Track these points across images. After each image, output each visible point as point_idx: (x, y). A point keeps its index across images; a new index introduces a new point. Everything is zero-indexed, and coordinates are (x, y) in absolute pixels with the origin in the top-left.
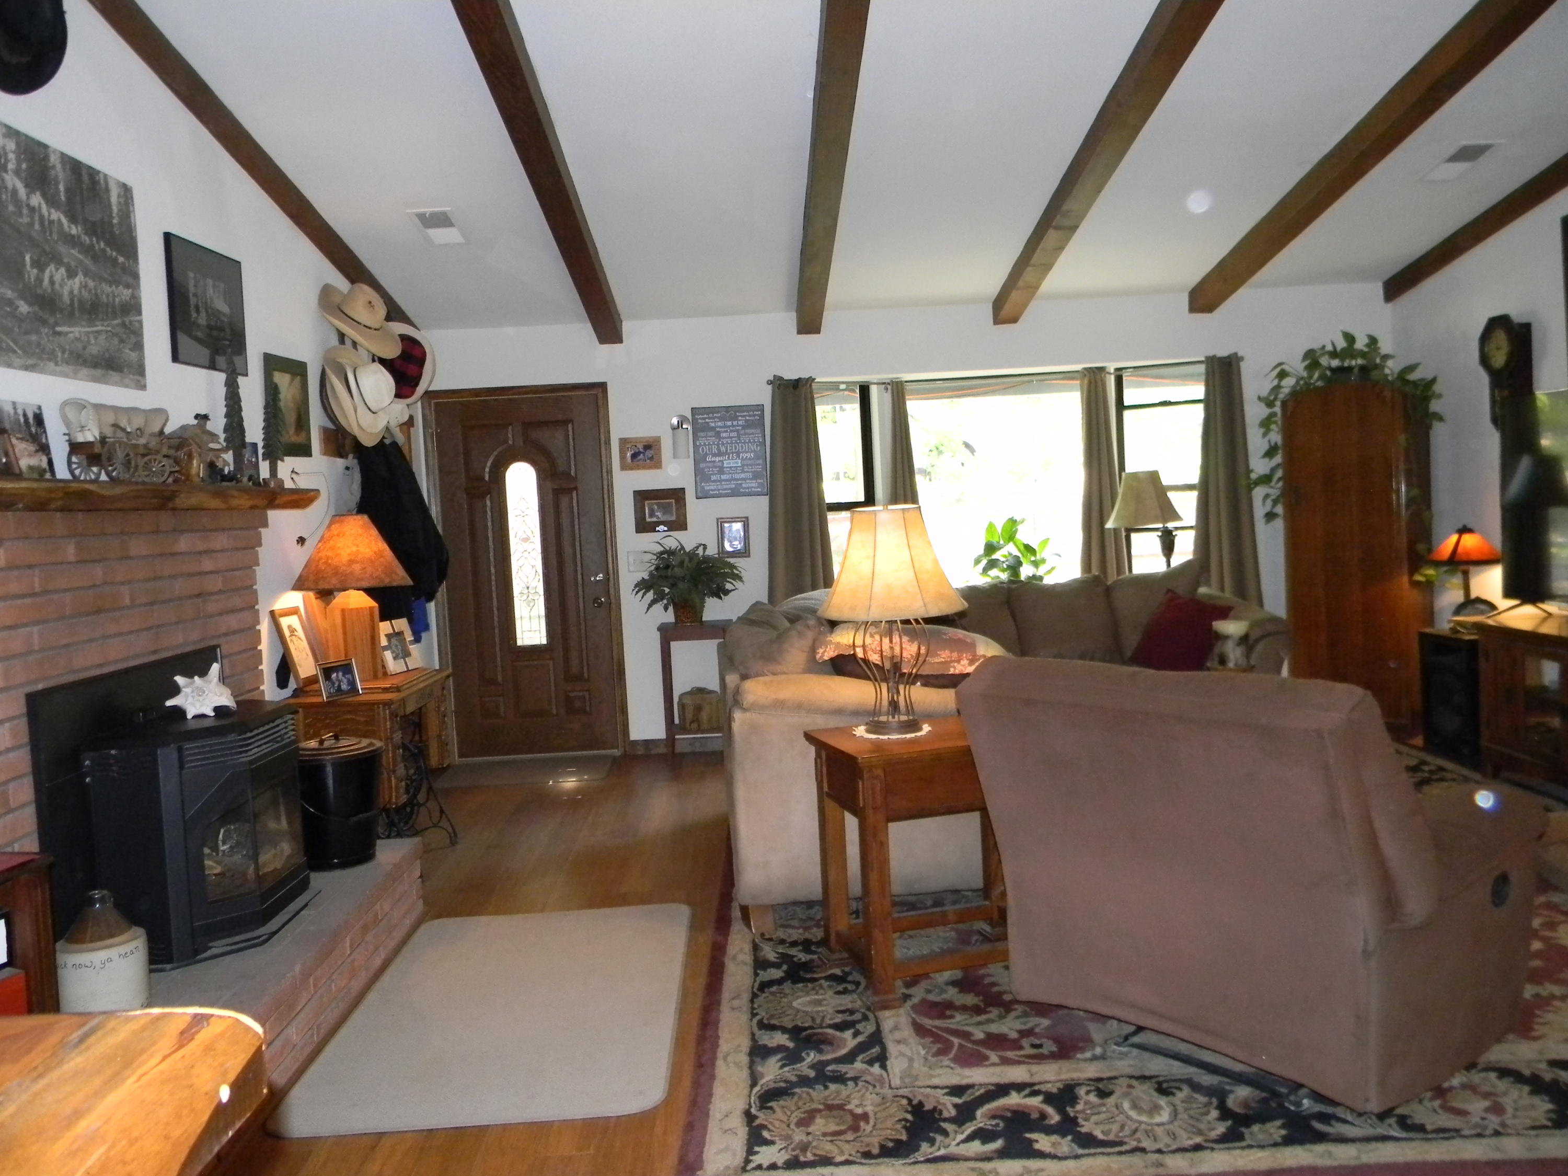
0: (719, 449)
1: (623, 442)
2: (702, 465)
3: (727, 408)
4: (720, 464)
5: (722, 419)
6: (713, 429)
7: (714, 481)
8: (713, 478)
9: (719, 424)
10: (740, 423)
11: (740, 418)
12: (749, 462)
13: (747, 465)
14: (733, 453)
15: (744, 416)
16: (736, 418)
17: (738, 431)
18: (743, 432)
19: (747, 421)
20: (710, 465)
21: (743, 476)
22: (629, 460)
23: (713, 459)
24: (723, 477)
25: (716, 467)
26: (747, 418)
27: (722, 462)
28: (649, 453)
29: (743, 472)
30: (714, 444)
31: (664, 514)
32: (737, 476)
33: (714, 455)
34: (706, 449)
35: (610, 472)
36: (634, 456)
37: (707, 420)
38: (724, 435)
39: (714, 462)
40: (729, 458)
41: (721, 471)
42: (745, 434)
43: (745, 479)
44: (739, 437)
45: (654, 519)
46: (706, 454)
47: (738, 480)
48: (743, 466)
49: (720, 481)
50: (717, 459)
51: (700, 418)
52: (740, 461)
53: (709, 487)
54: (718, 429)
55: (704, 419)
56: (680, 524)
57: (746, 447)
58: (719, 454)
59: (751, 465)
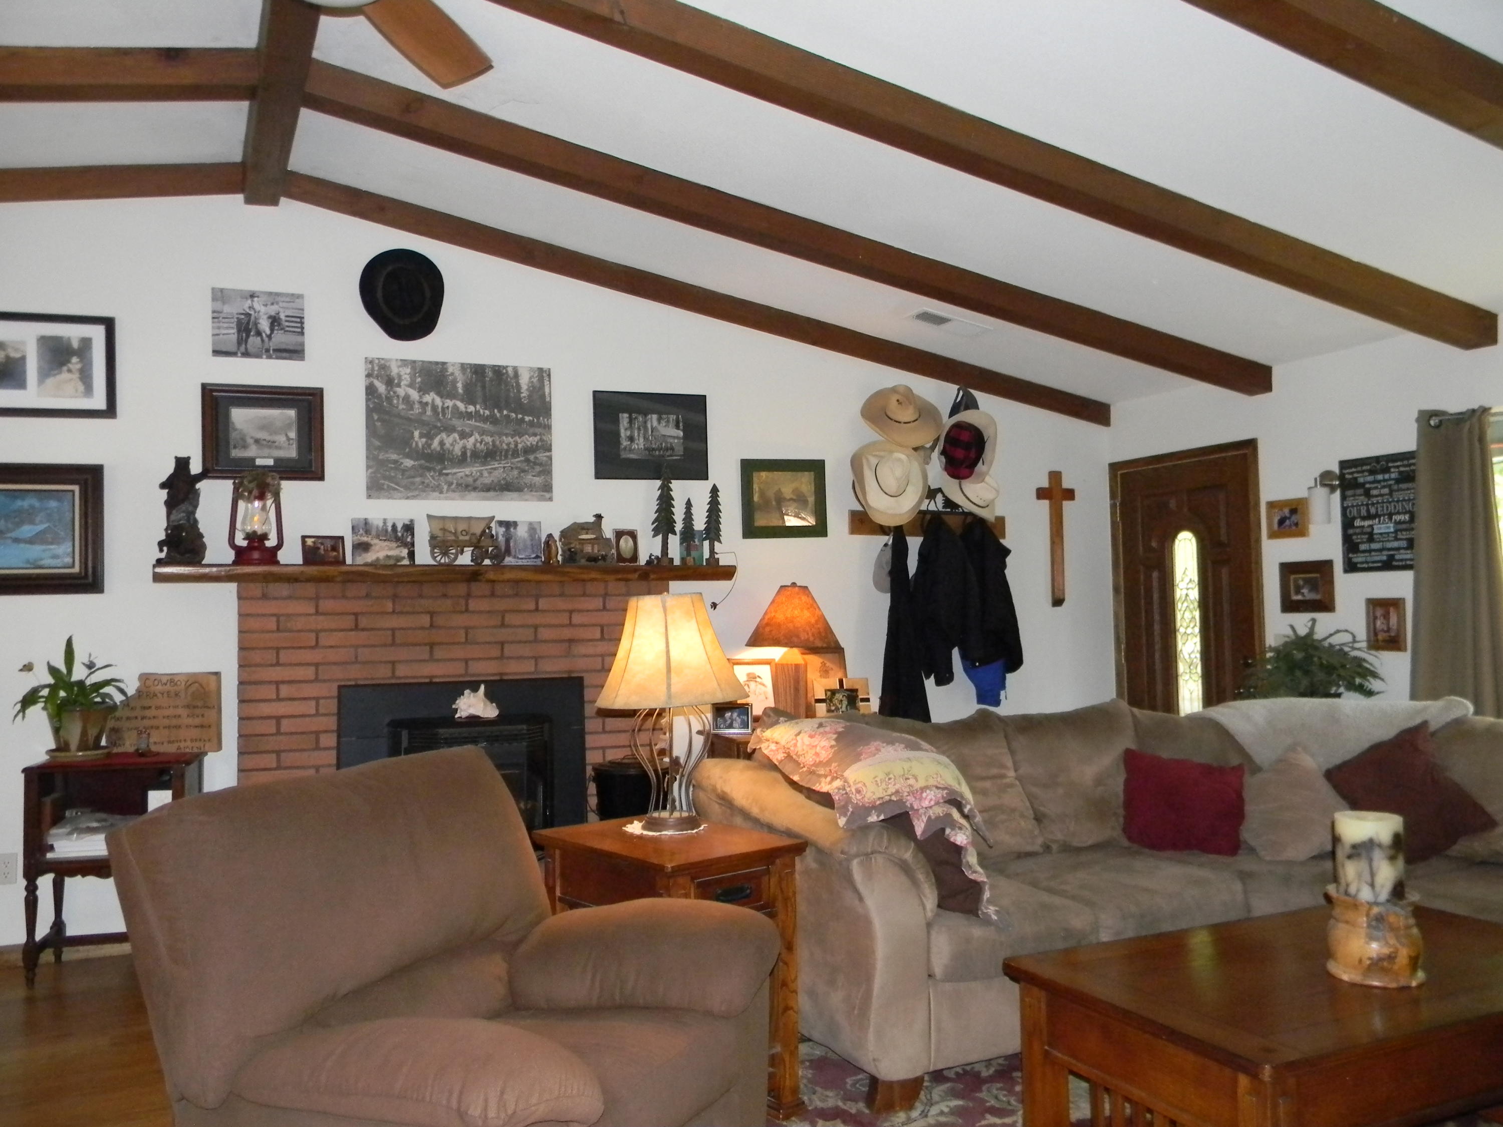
0: (1368, 511)
1: (1271, 505)
2: (1351, 531)
3: (1377, 459)
4: (1369, 530)
5: (1372, 472)
6: (1362, 485)
7: (1364, 551)
8: (1363, 547)
9: (1370, 478)
10: (1393, 476)
11: (1392, 470)
12: (1404, 526)
13: (1401, 530)
14: (1384, 515)
15: (1398, 467)
16: (1387, 470)
17: (1390, 486)
18: (1395, 487)
19: (1400, 473)
20: (1358, 531)
21: (1396, 544)
22: (1276, 526)
23: (1362, 524)
24: (1374, 546)
25: (1365, 534)
26: (1402, 469)
27: (1371, 526)
28: (1294, 518)
29: (1396, 539)
30: (1362, 505)
31: (1310, 591)
32: (1389, 545)
33: (1364, 518)
34: (1355, 512)
35: (1258, 541)
36: (1281, 522)
37: (1356, 475)
38: (1374, 492)
39: (1363, 527)
40: (1380, 521)
41: (1371, 538)
42: (1398, 490)
43: (1398, 549)
44: (1391, 494)
45: (1299, 597)
46: (1354, 518)
47: (1389, 549)
48: (1396, 532)
49: (1370, 551)
50: (1367, 523)
51: (1349, 473)
52: (1392, 525)
53: (1358, 558)
54: (1367, 486)
55: (1352, 473)
56: (1326, 605)
57: (1399, 507)
58: (1370, 517)
59: (1406, 530)
